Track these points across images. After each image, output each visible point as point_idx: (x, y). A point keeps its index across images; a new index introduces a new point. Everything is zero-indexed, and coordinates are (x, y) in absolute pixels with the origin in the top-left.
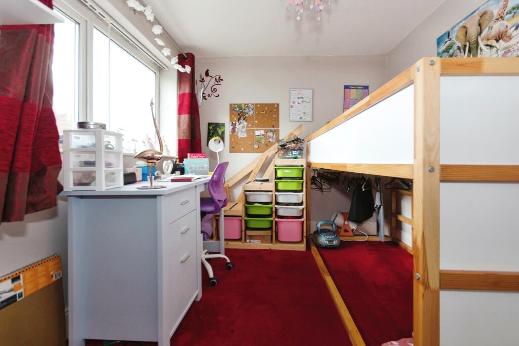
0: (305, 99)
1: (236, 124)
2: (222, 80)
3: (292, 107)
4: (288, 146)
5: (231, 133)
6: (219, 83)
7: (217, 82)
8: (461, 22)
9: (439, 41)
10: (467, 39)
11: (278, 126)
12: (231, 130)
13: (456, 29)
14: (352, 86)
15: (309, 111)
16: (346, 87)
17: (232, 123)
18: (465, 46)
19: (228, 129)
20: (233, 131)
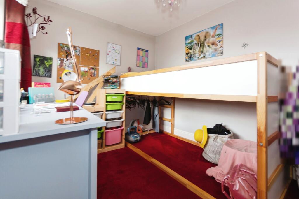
0: (117, 51)
1: (63, 60)
2: (51, 21)
3: (108, 54)
4: (111, 80)
5: (59, 67)
6: (48, 23)
7: (46, 21)
8: (197, 33)
9: (187, 38)
10: (200, 41)
11: (98, 66)
12: (59, 65)
13: (195, 35)
14: (141, 49)
15: (118, 58)
16: (138, 49)
17: (60, 59)
18: (199, 43)
19: (56, 63)
20: (61, 65)
